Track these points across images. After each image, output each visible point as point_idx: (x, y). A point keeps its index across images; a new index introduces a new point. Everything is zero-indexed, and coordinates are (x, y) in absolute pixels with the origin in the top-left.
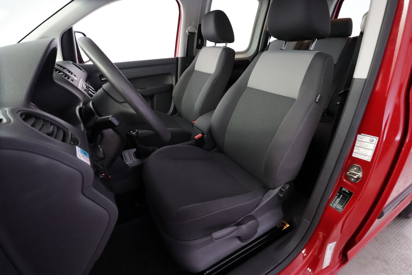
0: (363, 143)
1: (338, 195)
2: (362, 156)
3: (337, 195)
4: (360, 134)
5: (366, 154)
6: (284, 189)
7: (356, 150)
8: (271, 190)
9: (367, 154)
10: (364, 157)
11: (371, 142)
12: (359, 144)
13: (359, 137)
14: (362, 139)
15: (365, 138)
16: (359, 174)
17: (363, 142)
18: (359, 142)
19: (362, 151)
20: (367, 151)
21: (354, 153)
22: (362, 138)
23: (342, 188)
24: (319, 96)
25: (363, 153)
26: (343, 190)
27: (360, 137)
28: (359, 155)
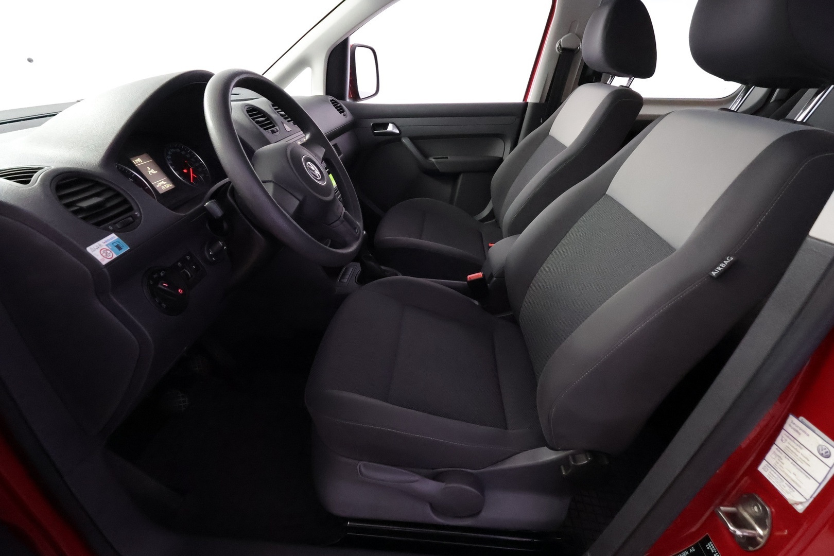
0: (798, 448)
1: (691, 551)
2: (784, 484)
3: (689, 552)
4: (797, 416)
5: (796, 483)
6: (575, 461)
7: (774, 456)
8: (546, 448)
9: (800, 487)
10: (787, 488)
11: (822, 455)
12: (786, 444)
13: (792, 425)
14: (800, 434)
15: (808, 435)
16: (760, 531)
17: (797, 445)
18: (789, 440)
19: (787, 467)
20: (801, 477)
21: (764, 463)
22: (800, 431)
23: (707, 540)
24: (726, 262)
25: (789, 477)
26: (708, 548)
27: (794, 424)
28: (776, 476)
